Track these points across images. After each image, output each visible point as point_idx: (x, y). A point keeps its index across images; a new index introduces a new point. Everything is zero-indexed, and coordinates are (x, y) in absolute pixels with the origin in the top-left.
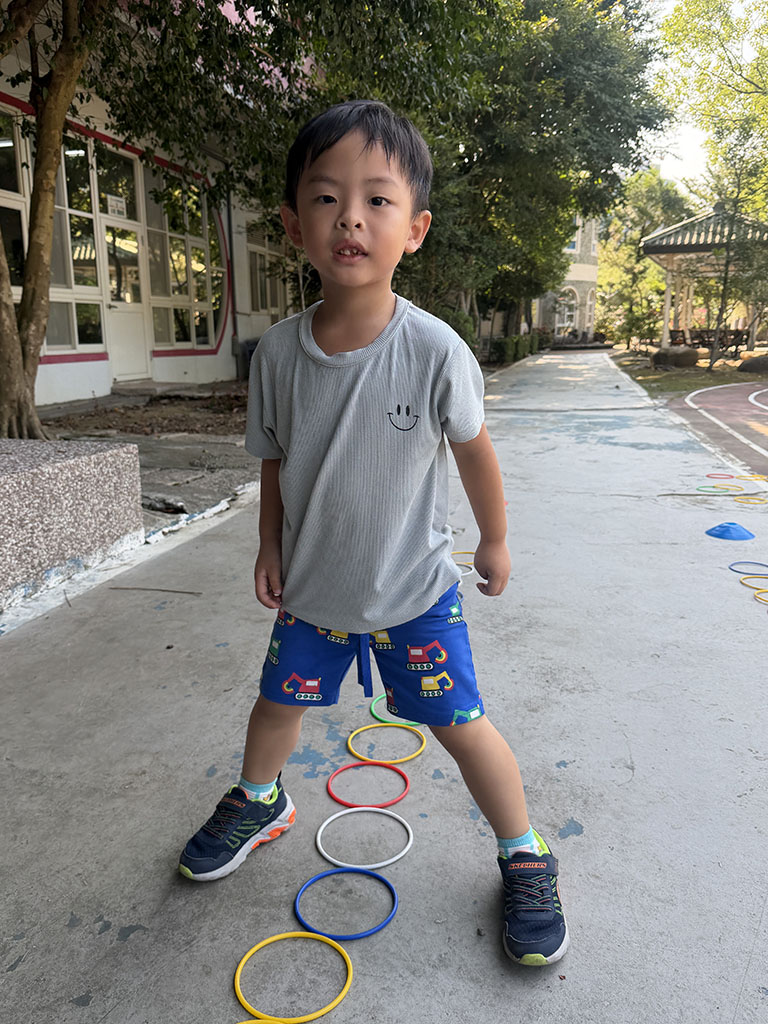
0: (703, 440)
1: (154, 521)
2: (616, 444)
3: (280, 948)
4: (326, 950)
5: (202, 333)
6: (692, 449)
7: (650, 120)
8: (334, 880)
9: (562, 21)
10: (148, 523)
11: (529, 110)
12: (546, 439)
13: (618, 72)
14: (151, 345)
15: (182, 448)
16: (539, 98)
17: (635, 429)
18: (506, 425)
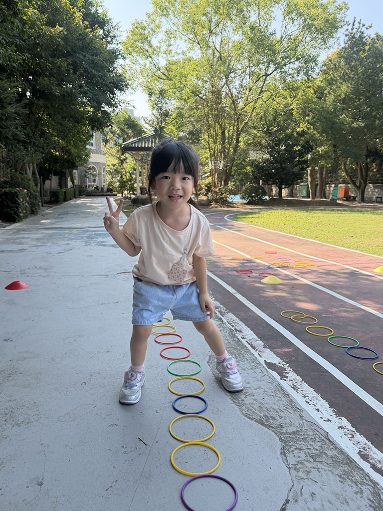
2: (105, 245)
7: (117, 85)
9: (68, 30)
11: (55, 73)
12: (69, 244)
13: (100, 60)
16: (59, 67)
18: (49, 237)
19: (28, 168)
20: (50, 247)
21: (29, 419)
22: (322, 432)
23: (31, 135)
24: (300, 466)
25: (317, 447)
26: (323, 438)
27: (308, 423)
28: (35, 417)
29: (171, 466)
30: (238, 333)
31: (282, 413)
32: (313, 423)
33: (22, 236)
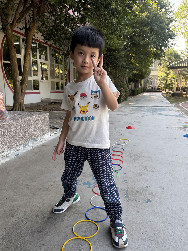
0: (183, 114)
1: (52, 131)
2: (162, 115)
3: (83, 223)
4: (93, 224)
5: (62, 88)
6: (181, 116)
7: (171, 36)
8: (94, 210)
9: (150, 13)
10: (51, 131)
11: (141, 34)
13: (164, 25)
14: (50, 90)
15: (57, 114)
16: (144, 31)
17: (167, 111)
18: (135, 110)
19: (125, 79)
20: (137, 114)
21: (152, 170)
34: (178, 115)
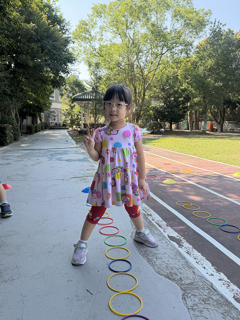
0: (88, 157)
2: (62, 160)
7: (69, 60)
9: (38, 25)
11: (30, 52)
12: (38, 159)
13: (58, 44)
16: (32, 49)
17: (69, 154)
18: (26, 155)
19: (12, 111)
20: (26, 161)
21: (13, 277)
22: (208, 283)
23: (14, 91)
24: (195, 307)
25: (206, 294)
26: (209, 287)
27: (199, 277)
28: (17, 276)
29: (109, 309)
30: (150, 216)
31: (181, 270)
32: (202, 277)
33: (8, 154)
34: (81, 159)
